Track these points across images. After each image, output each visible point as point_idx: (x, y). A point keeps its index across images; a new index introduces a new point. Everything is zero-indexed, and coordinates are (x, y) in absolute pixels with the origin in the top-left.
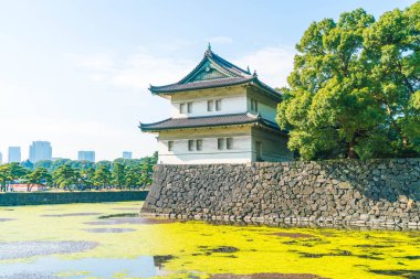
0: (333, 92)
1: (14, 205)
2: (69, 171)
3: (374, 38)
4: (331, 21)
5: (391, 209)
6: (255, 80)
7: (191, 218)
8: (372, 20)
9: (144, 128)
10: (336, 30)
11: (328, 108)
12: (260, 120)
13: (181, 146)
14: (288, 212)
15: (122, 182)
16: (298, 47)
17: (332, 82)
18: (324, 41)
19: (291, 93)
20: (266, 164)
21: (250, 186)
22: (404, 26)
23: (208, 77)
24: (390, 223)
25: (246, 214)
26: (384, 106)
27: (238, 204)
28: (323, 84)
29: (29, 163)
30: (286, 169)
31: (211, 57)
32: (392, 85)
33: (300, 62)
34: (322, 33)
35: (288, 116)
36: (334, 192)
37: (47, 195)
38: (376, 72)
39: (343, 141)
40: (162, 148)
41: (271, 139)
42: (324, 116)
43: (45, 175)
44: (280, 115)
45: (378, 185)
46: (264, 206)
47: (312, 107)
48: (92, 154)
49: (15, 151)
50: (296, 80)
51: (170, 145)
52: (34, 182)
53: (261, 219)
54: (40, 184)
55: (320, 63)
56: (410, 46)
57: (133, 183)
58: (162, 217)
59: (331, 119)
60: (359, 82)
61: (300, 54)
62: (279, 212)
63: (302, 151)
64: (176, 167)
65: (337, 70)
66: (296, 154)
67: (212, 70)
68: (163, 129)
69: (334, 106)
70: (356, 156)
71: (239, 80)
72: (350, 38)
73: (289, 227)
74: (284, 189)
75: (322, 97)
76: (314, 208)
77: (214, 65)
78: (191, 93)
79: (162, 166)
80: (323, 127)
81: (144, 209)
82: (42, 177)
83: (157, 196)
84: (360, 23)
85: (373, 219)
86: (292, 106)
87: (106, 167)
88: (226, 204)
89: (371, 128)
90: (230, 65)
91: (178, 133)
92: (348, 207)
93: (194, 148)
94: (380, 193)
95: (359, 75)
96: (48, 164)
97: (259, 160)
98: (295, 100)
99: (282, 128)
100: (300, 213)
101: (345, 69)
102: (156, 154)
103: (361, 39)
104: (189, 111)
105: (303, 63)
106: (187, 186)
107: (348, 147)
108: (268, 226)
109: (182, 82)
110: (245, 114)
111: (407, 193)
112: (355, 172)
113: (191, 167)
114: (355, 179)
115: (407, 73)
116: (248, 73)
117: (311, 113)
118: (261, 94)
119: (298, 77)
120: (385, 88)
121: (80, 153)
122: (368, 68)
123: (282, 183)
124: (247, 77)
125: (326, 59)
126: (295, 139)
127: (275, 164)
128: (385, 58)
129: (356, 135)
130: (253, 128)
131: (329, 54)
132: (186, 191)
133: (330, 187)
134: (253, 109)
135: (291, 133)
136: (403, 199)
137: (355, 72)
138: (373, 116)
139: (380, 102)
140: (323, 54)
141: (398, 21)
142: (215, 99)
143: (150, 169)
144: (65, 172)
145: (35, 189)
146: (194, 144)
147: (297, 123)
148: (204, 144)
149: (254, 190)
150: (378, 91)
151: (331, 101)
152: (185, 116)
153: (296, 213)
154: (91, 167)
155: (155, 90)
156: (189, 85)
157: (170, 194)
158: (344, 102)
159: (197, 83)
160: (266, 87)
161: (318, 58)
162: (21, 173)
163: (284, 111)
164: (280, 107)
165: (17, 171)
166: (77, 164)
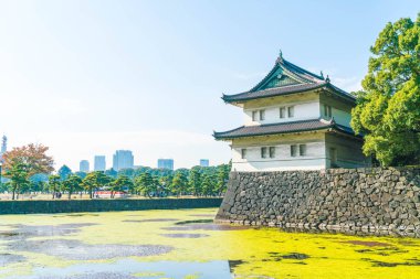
0: (410, 95)
1: (100, 210)
2: (149, 178)
4: (409, 20)
6: (328, 85)
7: (265, 225)
9: (218, 136)
10: (414, 29)
11: (406, 112)
12: (334, 126)
13: (254, 154)
14: (365, 220)
15: (198, 190)
16: (373, 50)
17: (407, 86)
18: (400, 42)
19: (367, 97)
20: (341, 170)
21: (324, 193)
23: (280, 83)
25: (321, 221)
27: (313, 212)
28: (400, 86)
29: (112, 172)
30: (363, 175)
31: (283, 64)
33: (376, 65)
34: (399, 33)
35: (363, 120)
37: (128, 201)
40: (236, 155)
41: (345, 145)
42: (401, 118)
43: (127, 183)
44: (355, 119)
46: (339, 214)
47: (388, 110)
48: (170, 162)
49: (100, 160)
50: (371, 84)
51: (243, 153)
52: (116, 189)
53: (337, 227)
54: (122, 191)
55: (395, 65)
57: (209, 190)
58: (236, 223)
59: (408, 123)
61: (376, 57)
62: (356, 220)
63: (379, 156)
64: (250, 174)
65: (416, 72)
67: (284, 77)
68: (237, 137)
69: (411, 109)
71: (311, 85)
73: (367, 235)
74: (361, 196)
75: (398, 101)
76: (394, 215)
77: (285, 72)
78: (264, 100)
79: (236, 173)
80: (401, 130)
81: (219, 216)
82: (124, 185)
83: (231, 203)
86: (367, 110)
87: (183, 174)
88: (301, 211)
90: (302, 71)
91: (252, 141)
93: (268, 156)
96: (130, 172)
97: (334, 166)
98: (369, 105)
99: (357, 132)
100: (378, 221)
102: (231, 163)
104: (261, 119)
105: (378, 65)
106: (260, 193)
108: (344, 234)
109: (255, 90)
110: (318, 120)
113: (264, 174)
116: (321, 78)
117: (387, 118)
118: (335, 99)
119: (373, 80)
121: (160, 161)
123: (358, 190)
124: (320, 82)
125: (402, 60)
126: (370, 143)
127: (351, 171)
130: (327, 134)
131: (407, 54)
132: (259, 198)
133: (410, 194)
134: (326, 114)
135: (366, 137)
140: (399, 55)
142: (287, 105)
143: (226, 176)
144: (144, 180)
145: (118, 196)
146: (267, 151)
147: (372, 128)
148: (277, 151)
149: (329, 197)
152: (257, 123)
153: (374, 221)
154: (169, 174)
155: (228, 99)
156: (262, 92)
157: (244, 201)
159: (269, 91)
160: (339, 92)
161: (395, 60)
162: (105, 181)
163: (358, 116)
164: (355, 111)
165: (101, 179)
166: (157, 172)
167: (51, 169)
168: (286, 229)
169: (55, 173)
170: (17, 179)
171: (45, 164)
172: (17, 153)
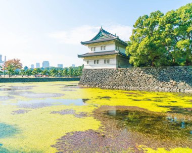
0: (146, 42)
1: (38, 81)
2: (55, 71)
3: (163, 22)
4: (147, 16)
5: (167, 85)
6: (118, 39)
7: (95, 87)
8: (163, 15)
9: (79, 56)
10: (149, 19)
11: (145, 48)
12: (120, 53)
13: (92, 62)
14: (129, 85)
15: (72, 75)
16: (134, 26)
17: (145, 39)
18: (144, 23)
19: (131, 43)
20: (122, 68)
21: (115, 76)
22: (175, 16)
23: (102, 38)
24: (166, 89)
25: (114, 86)
26: (166, 47)
27: (111, 82)
28: (143, 40)
29: (42, 68)
30: (129, 70)
31: (102, 31)
32: (169, 39)
33: (135, 32)
34: (143, 20)
35: (130, 51)
36: (146, 78)
37: (48, 79)
38: (163, 34)
39: (150, 60)
40: (85, 63)
41: (123, 60)
42: (143, 51)
43: (47, 72)
44: (126, 52)
45: (162, 76)
46: (120, 83)
47: (139, 48)
48: (62, 65)
49: (38, 64)
50: (133, 38)
51: (88, 62)
52: (44, 74)
53: (119, 88)
54: (46, 75)
55: (142, 32)
56: (177, 24)
57: (76, 75)
58: (85, 86)
59: (145, 52)
60: (157, 39)
61: (135, 29)
62: (126, 85)
63: (135, 64)
64: (90, 70)
65: (148, 34)
66: (132, 65)
67: (102, 35)
68: (86, 57)
69: (147, 47)
70: (154, 66)
71: (112, 39)
72: (154, 22)
73: (129, 90)
74: (128, 77)
75: (142, 45)
76: (138, 84)
77: (103, 34)
78: (95, 44)
79: (85, 69)
80: (142, 55)
81: (79, 84)
82: (47, 73)
83: (84, 79)
84: (158, 16)
85: (160, 88)
86: (131, 48)
87: (67, 70)
88: (107, 82)
89: (161, 55)
90: (109, 33)
91: (91, 58)
92: (151, 84)
93: (96, 63)
94: (163, 79)
95: (157, 36)
96: (48, 68)
97: (119, 67)
98: (132, 46)
99: (127, 55)
100: (133, 86)
101: (151, 34)
102: (83, 65)
103: (158, 22)
104: (94, 50)
105: (136, 32)
106: (93, 76)
107: (152, 62)
108: (122, 90)
109: (92, 40)
110: (114, 51)
111: (173, 79)
112: (154, 71)
113: (95, 69)
114: (154, 74)
115: (175, 34)
116: (115, 36)
117: (138, 51)
118: (120, 43)
119: (134, 37)
120: (166, 40)
121: (58, 65)
122: (160, 33)
123: (127, 75)
124: (115, 38)
125: (144, 30)
126: (132, 59)
127: (125, 69)
128: (167, 29)
129: (155, 58)
130: (117, 56)
131: (146, 28)
132: (93, 78)
133: (144, 77)
134: (117, 49)
135: (130, 57)
136: (172, 81)
137: (155, 35)
138: (162, 51)
139: (165, 45)
140: (143, 28)
141: (173, 15)
142: (103, 46)
143: (81, 70)
144: (53, 71)
145: (44, 76)
147: (133, 54)
148: (99, 62)
149: (117, 78)
150: (164, 41)
151: (146, 45)
152: (93, 52)
154: (62, 70)
155: (83, 43)
156: (95, 41)
157: (88, 79)
158: (151, 46)
159: (97, 40)
160: (122, 41)
161: (141, 30)
162: (40, 71)
163: (128, 50)
164: (127, 48)
165: (39, 71)
166: (57, 68)
167: (22, 67)
168: (102, 88)
169: (23, 69)
170: (10, 70)
171: (19, 65)
172: (10, 62)
